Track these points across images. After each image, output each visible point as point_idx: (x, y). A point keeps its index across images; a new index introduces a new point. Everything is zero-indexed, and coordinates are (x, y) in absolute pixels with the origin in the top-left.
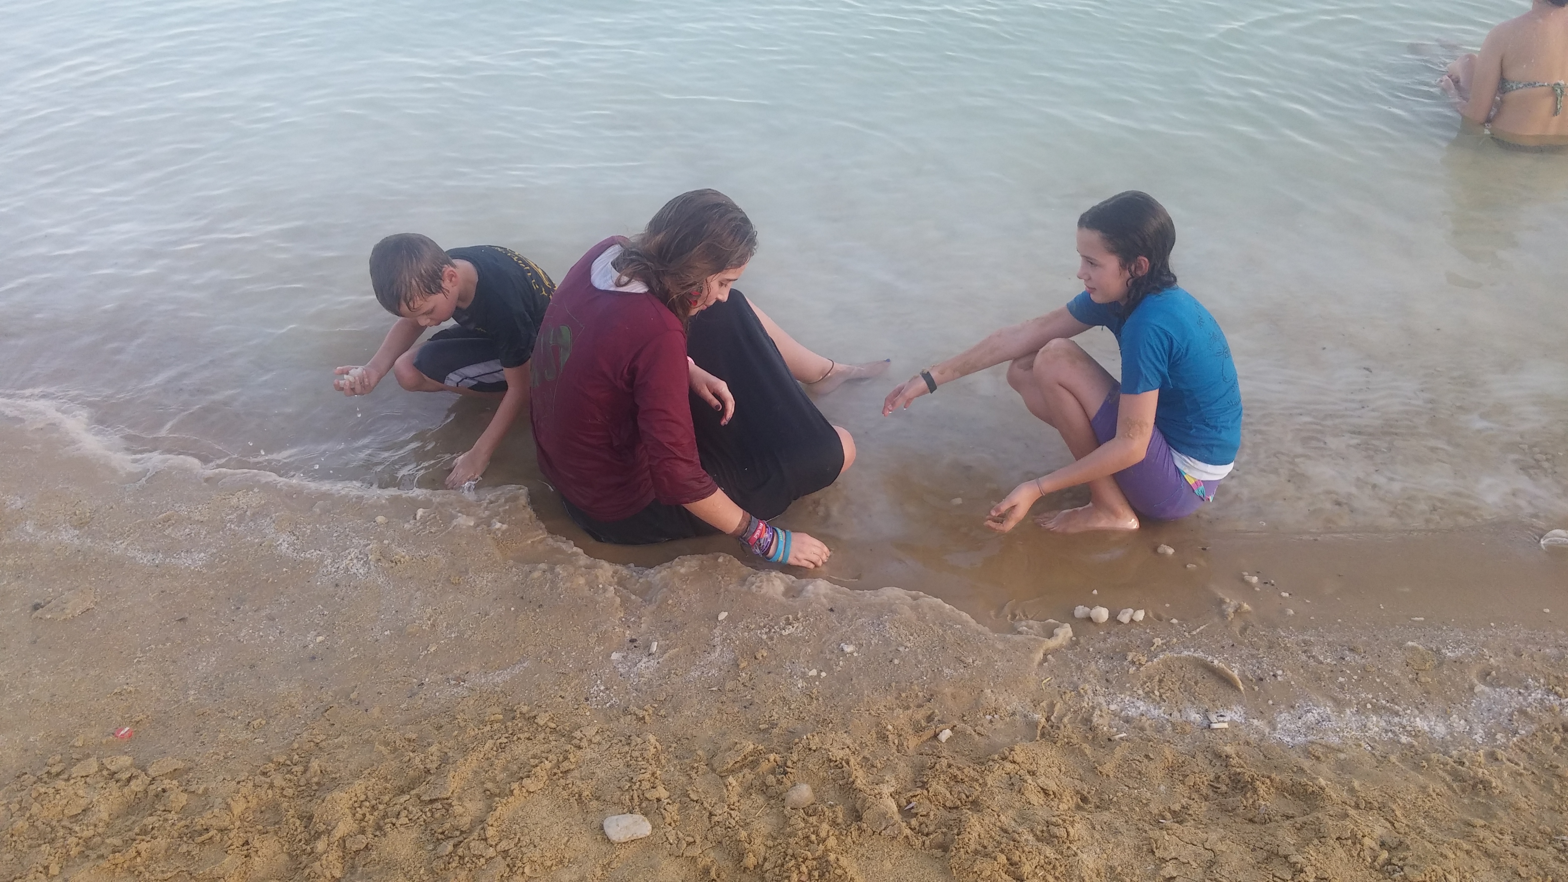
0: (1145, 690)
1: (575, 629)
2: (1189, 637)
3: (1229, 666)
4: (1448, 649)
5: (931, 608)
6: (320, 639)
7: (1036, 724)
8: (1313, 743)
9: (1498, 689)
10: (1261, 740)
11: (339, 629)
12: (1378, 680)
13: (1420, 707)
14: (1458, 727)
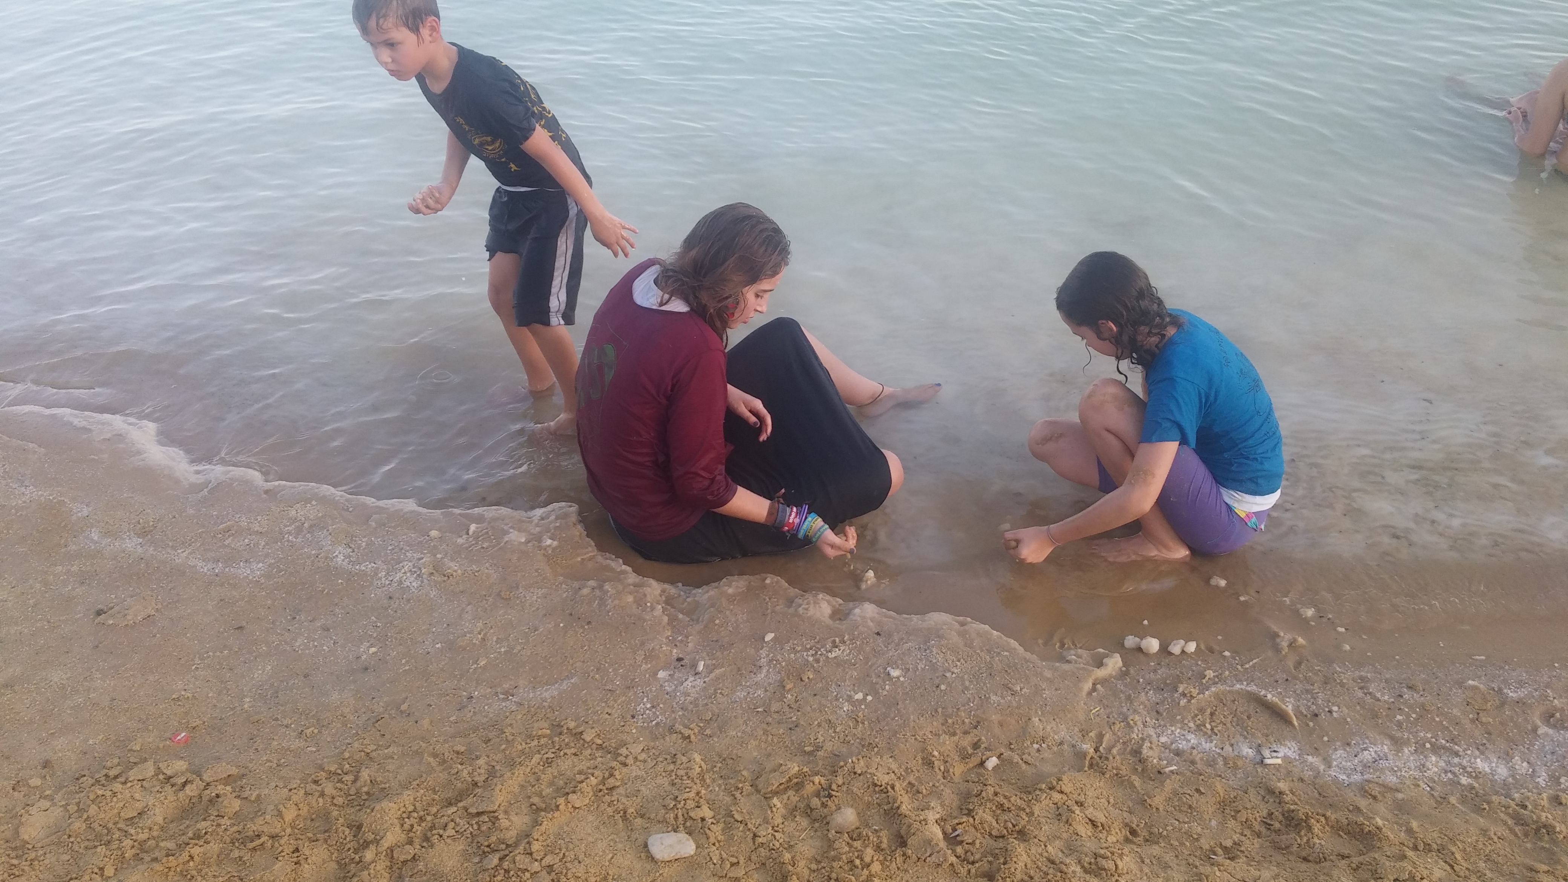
0: (1197, 723)
1: (623, 646)
2: (1242, 670)
3: (1283, 701)
4: (1510, 689)
5: (979, 634)
6: (373, 650)
7: (1084, 755)
8: (1368, 781)
9: (1562, 732)
10: (1315, 777)
11: (392, 641)
12: (1437, 719)
13: (1481, 747)
14: (1520, 770)
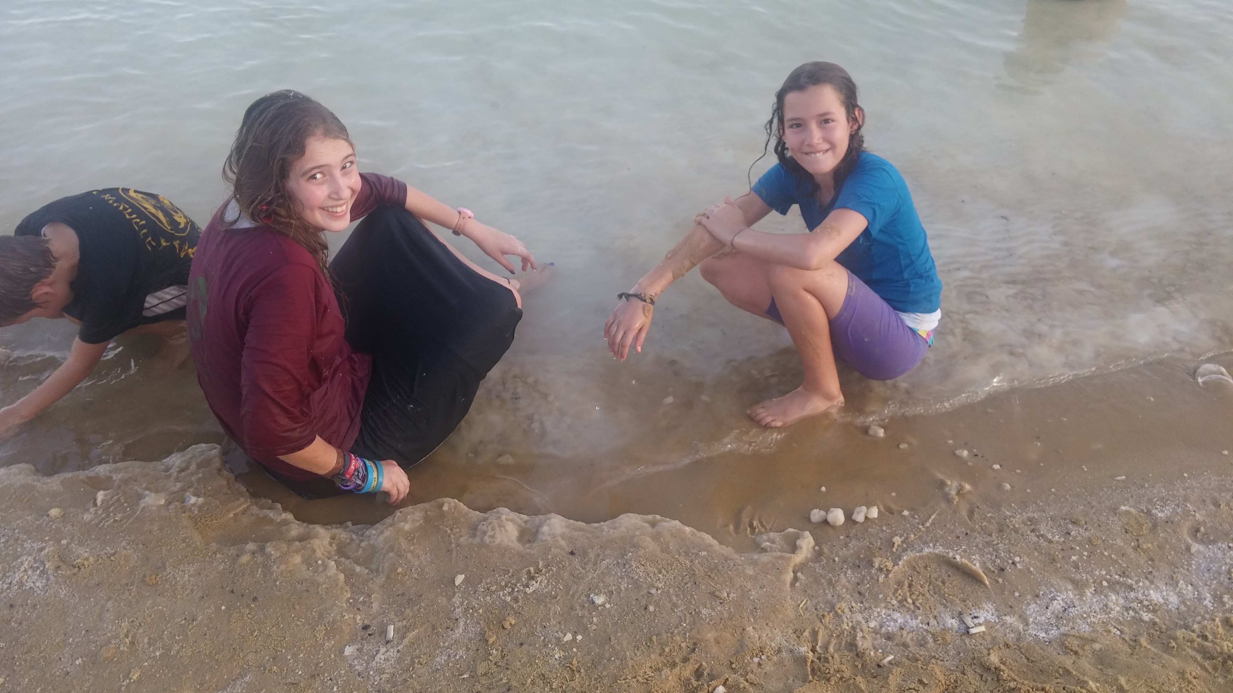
0: (899, 599)
2: (924, 529)
3: (969, 559)
4: (1156, 509)
7: (804, 659)
8: (1065, 635)
9: (1210, 547)
10: (1018, 639)
12: (1106, 554)
13: (1149, 576)
14: (1187, 594)
